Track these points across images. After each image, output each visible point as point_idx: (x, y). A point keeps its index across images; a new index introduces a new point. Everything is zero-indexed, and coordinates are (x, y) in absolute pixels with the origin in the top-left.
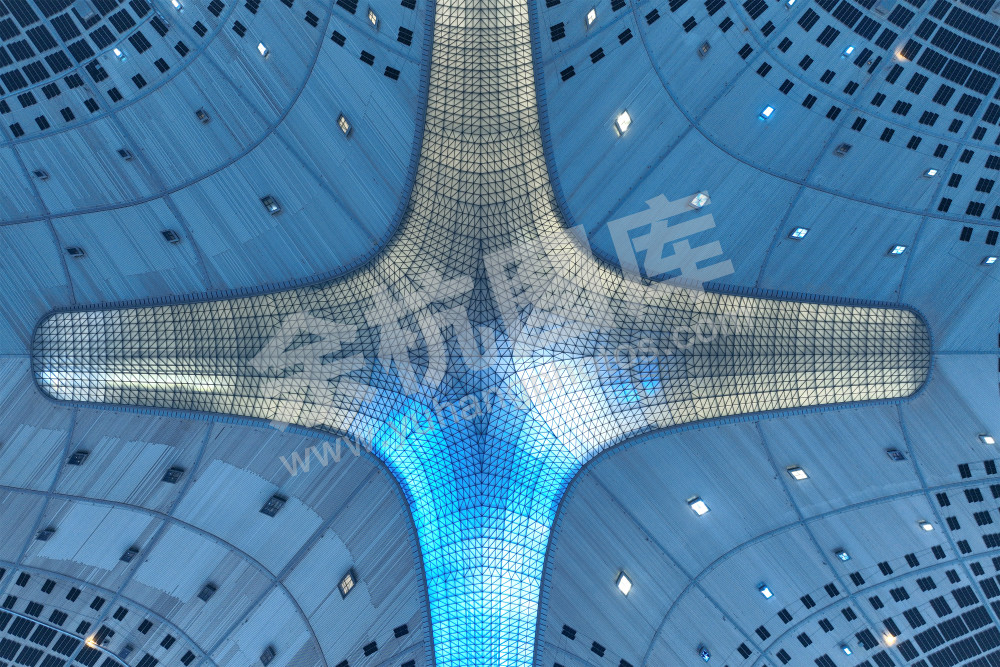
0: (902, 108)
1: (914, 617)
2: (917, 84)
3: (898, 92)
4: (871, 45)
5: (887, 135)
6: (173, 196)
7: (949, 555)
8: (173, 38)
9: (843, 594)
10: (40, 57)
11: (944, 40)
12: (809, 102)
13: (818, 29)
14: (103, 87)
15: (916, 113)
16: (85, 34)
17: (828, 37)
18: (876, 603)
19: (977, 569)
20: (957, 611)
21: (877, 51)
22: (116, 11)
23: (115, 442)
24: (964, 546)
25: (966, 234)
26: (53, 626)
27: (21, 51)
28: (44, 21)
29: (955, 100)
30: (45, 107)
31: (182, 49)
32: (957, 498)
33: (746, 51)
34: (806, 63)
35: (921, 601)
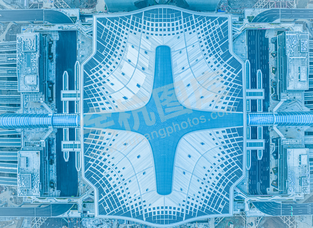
0: (205, 190)
1: (119, 194)
2: (209, 193)
3: (208, 190)
5: (201, 188)
6: (190, 69)
7: (130, 199)
8: (217, 68)
9: (123, 182)
10: (213, 46)
11: (217, 197)
12: (206, 175)
13: (219, 176)
14: (208, 56)
15: (204, 193)
16: (217, 53)
17: (217, 178)
18: (121, 187)
19: (127, 204)
20: (120, 201)
21: (215, 186)
22: (221, 58)
23: (149, 59)
24: (131, 202)
25: (184, 201)
26: (117, 47)
27: (214, 42)
28: (219, 46)
29: (206, 199)
30: (205, 46)
31: (215, 70)
32: (140, 200)
33: (215, 164)
34: (213, 174)
35: (122, 195)
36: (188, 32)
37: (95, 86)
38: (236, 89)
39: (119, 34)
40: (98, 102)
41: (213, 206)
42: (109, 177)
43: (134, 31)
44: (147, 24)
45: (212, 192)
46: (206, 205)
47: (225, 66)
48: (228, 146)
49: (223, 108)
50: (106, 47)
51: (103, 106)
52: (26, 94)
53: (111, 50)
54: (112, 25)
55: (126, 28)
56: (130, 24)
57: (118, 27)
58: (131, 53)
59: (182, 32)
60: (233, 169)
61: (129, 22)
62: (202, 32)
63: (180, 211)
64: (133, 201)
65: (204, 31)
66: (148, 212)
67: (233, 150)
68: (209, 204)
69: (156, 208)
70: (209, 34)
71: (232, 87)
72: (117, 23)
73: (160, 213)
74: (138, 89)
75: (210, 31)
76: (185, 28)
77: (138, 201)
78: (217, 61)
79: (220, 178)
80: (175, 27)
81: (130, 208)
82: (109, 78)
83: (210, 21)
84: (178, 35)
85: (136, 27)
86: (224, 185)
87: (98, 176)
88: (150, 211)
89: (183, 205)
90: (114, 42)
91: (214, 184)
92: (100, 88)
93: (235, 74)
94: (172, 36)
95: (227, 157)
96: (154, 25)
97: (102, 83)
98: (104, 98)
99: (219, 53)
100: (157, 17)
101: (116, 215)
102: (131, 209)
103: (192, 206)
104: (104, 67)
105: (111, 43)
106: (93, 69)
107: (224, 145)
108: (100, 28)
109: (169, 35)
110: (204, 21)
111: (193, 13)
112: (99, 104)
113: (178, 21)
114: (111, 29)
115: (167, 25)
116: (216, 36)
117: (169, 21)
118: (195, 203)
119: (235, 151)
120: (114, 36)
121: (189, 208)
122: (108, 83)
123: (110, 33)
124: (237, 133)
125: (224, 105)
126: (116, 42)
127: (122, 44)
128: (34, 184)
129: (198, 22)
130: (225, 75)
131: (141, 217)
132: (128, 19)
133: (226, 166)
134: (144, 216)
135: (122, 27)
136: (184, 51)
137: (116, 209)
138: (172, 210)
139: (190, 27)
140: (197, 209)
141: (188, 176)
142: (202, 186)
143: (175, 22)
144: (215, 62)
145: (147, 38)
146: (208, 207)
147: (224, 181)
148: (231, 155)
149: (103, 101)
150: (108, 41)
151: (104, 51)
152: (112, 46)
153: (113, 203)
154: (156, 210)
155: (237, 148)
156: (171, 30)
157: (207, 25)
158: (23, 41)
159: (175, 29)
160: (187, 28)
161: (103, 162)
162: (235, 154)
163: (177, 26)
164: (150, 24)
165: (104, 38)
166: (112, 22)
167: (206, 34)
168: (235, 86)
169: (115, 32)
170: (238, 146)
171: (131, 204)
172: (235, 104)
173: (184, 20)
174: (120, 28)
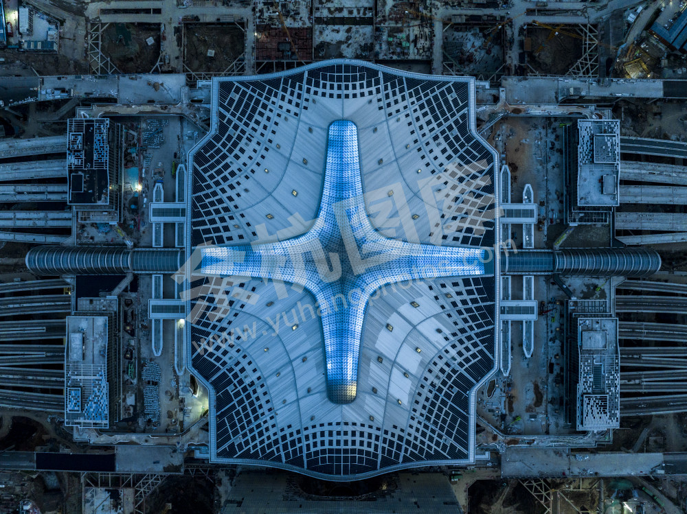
0: (265, 127)
1: (429, 123)
2: (257, 123)
3: (260, 129)
4: (245, 137)
5: (274, 132)
6: (292, 359)
7: (408, 112)
8: (241, 360)
9: (421, 146)
10: (246, 402)
11: (243, 113)
12: (263, 157)
13: (239, 154)
14: (256, 382)
15: (267, 123)
16: (239, 388)
17: (242, 151)
18: (424, 135)
19: (413, 103)
20: (427, 109)
21: (247, 134)
22: (232, 378)
24: (405, 107)
26: (430, 401)
27: (244, 409)
28: (235, 401)
29: (263, 111)
30: (263, 401)
31: (245, 357)
32: (389, 110)
33: (247, 177)
34: (250, 158)
35: (423, 121)
36: (293, 430)
37: (471, 328)
39: (426, 427)
40: (465, 297)
41: (251, 97)
42: (446, 154)
43: (397, 432)
44: (373, 446)
45: (252, 124)
46: (263, 100)
47: (224, 364)
48: (221, 210)
50: (450, 403)
51: (458, 289)
52: (603, 314)
53: (442, 396)
54: (438, 444)
55: (411, 439)
56: (404, 446)
57: (426, 441)
58: (402, 389)
59: (306, 429)
60: (212, 167)
61: (406, 450)
62: (267, 429)
63: (313, 89)
64: (402, 110)
65: (264, 431)
66: (373, 89)
67: (212, 204)
68: (258, 102)
69: (358, 95)
70: (253, 426)
72: (429, 447)
73: (350, 87)
74: (389, 321)
75: (251, 431)
76: (299, 436)
77: (393, 109)
78: (239, 373)
79: (236, 151)
80: (319, 439)
81: (407, 96)
82: (444, 343)
83: (251, 449)
84: (312, 423)
85: (392, 439)
86: (230, 138)
87: (468, 158)
88: (370, 89)
89: (307, 100)
90: (435, 411)
91: (248, 138)
92: (461, 325)
94: (325, 421)
95: (223, 191)
96: (358, 443)
97: (458, 333)
98: (454, 304)
99: (236, 387)
100: (353, 459)
101: (434, 83)
102: (406, 93)
103: (291, 98)
104: (455, 365)
105: (440, 409)
106: (476, 360)
107: (230, 214)
108: (463, 439)
109: (330, 424)
110: (263, 450)
111: (283, 465)
112: (465, 293)
113: (313, 450)
114: (440, 436)
115: (335, 443)
116: (240, 420)
117: (331, 451)
118: (285, 105)
119: (207, 201)
120: (435, 423)
121: (296, 94)
122: (447, 332)
123: (442, 428)
124: (204, 236)
126: (431, 412)
127: (419, 407)
128: (589, 144)
129: (274, 448)
131: (388, 77)
132: (408, 455)
133: (226, 173)
134: (382, 81)
135: (419, 440)
136: (302, 392)
137: (434, 94)
138: (328, 91)
139: (289, 439)
140: (280, 93)
141: (297, 156)
142: (271, 136)
143: (319, 448)
144: (243, 370)
145: (371, 419)
146: (260, 95)
147: (229, 145)
148: (215, 194)
149: (458, 299)
150: (447, 414)
151: (453, 395)
152: (438, 403)
153: (439, 106)
154: (358, 91)
155: (204, 206)
156: (327, 434)
157: (257, 442)
158: (608, 414)
159: (318, 435)
160: (296, 436)
162: (207, 196)
163: (315, 440)
164: (365, 444)
165: (454, 420)
166: (439, 450)
167: (259, 426)
168: (206, 325)
170: (202, 211)
171: (405, 103)
173: (301, 451)
174: (423, 439)
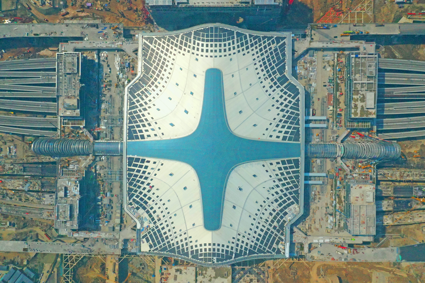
0: (257, 227)
1: (163, 228)
2: (262, 230)
3: (260, 227)
4: (269, 222)
5: (252, 224)
6: (242, 94)
7: (175, 235)
8: (272, 93)
9: (168, 215)
10: (269, 68)
11: (270, 236)
12: (259, 210)
13: (272, 212)
14: (263, 80)
15: (256, 230)
16: (273, 76)
18: (166, 221)
19: (172, 240)
20: (164, 236)
21: (268, 223)
22: (277, 82)
24: (176, 237)
25: (234, 238)
26: (164, 69)
27: (270, 64)
28: (276, 68)
29: (259, 237)
30: (260, 69)
31: (270, 95)
32: (186, 236)
33: (268, 198)
34: (266, 210)
35: (166, 230)
36: (242, 53)
37: (140, 111)
38: (293, 116)
39: (166, 55)
40: (143, 129)
41: (266, 245)
42: (153, 210)
43: (182, 52)
44: (196, 44)
45: (265, 229)
46: (259, 243)
47: (282, 91)
48: (283, 179)
49: (278, 137)
50: (152, 68)
51: (148, 133)
53: (157, 72)
54: (159, 45)
55: (174, 48)
56: (178, 44)
57: (166, 46)
59: (234, 53)
60: (289, 205)
61: (177, 41)
62: (257, 53)
63: (229, 249)
64: (178, 236)
65: (259, 52)
66: (194, 249)
67: (288, 183)
68: (262, 243)
69: (203, 245)
70: (265, 55)
71: (289, 114)
72: (164, 43)
73: (208, 250)
74: (186, 115)
75: (266, 52)
76: (239, 49)
77: (183, 237)
78: (273, 85)
79: (274, 214)
80: (227, 48)
81: (175, 244)
82: (155, 103)
83: (266, 41)
84: (231, 57)
85: (185, 48)
86: (278, 222)
87: (141, 208)
88: (196, 248)
89: (233, 243)
91: (268, 221)
92: (145, 113)
93: (292, 100)
94: (223, 58)
95: (282, 191)
96: (205, 45)
97: (147, 108)
98: (149, 125)
99: (275, 77)
100: (207, 36)
102: (176, 246)
103: (242, 244)
104: (150, 90)
105: (158, 64)
106: (138, 92)
107: (278, 177)
108: (145, 47)
109: (220, 56)
110: (260, 41)
112: (144, 131)
113: (231, 41)
114: (158, 49)
115: (218, 45)
116: (273, 58)
117: (220, 41)
118: (246, 240)
119: (291, 185)
120: (161, 57)
121: (240, 246)
123: (157, 53)
124: (293, 164)
125: (279, 134)
126: (163, 63)
127: (170, 66)
129: (253, 42)
130: (281, 100)
131: (186, 254)
132: (176, 38)
133: (280, 201)
134: (190, 253)
135: (170, 47)
136: (237, 74)
137: (160, 245)
138: (221, 248)
139: (244, 47)
140: (248, 247)
141: (239, 210)
142: (254, 222)
143: (227, 43)
144: (271, 87)
145: (197, 60)
146: (260, 246)
147: (278, 217)
148: (287, 189)
149: (148, 127)
150: (154, 62)
151: (151, 73)
152: (159, 68)
153: (157, 238)
154: (203, 247)
155: (293, 182)
156: (223, 51)
157: (263, 45)
159: (227, 50)
160: (240, 49)
161: (147, 193)
162: (291, 188)
163: (229, 47)
164: (200, 45)
165: (150, 58)
166: (159, 41)
167: (262, 55)
168: (292, 113)
169: (162, 52)
170: (294, 179)
171: (176, 240)
172: (292, 133)
173: (237, 40)
174: (168, 47)
